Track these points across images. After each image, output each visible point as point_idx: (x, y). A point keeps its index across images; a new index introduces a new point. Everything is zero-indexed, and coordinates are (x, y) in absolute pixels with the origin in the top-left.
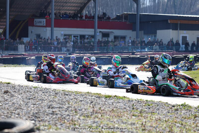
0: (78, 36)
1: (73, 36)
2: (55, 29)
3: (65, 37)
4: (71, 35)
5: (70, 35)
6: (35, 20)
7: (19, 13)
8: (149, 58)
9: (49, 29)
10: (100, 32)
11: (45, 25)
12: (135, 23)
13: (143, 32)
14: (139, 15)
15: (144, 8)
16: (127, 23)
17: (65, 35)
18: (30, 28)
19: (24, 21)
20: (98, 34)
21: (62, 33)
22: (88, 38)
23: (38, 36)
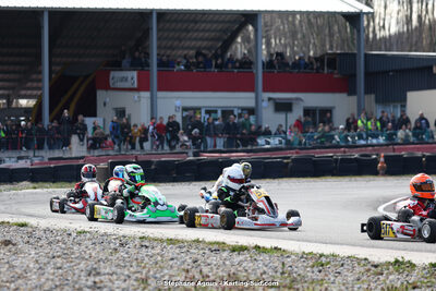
0: (216, 112)
1: (203, 111)
2: (161, 94)
3: (185, 114)
4: (200, 109)
5: (196, 109)
6: (112, 74)
7: (76, 60)
8: (382, 159)
9: (146, 95)
10: (270, 99)
11: (136, 86)
12: (354, 76)
13: (373, 96)
14: (362, 56)
15: (384, 38)
16: (336, 76)
17: (185, 109)
18: (101, 95)
19: (86, 77)
20: (265, 104)
21: (178, 103)
22: (240, 116)
23: (121, 112)
